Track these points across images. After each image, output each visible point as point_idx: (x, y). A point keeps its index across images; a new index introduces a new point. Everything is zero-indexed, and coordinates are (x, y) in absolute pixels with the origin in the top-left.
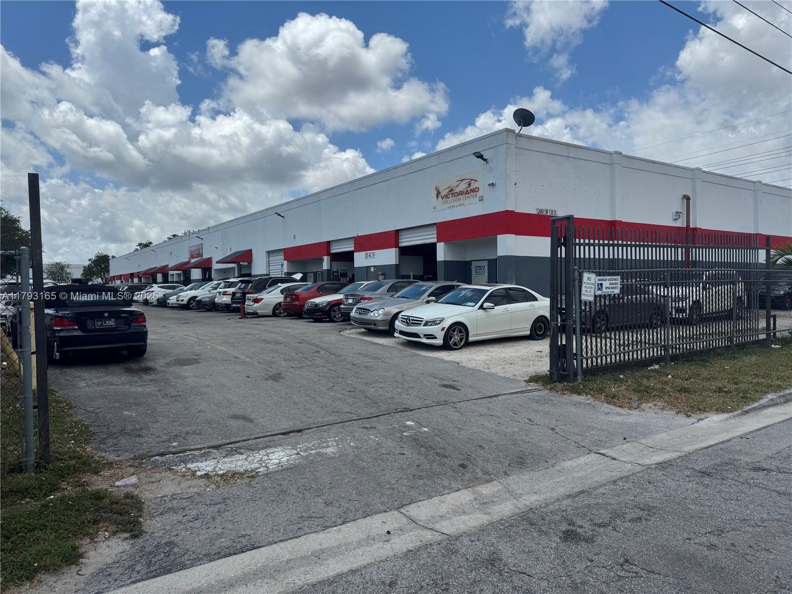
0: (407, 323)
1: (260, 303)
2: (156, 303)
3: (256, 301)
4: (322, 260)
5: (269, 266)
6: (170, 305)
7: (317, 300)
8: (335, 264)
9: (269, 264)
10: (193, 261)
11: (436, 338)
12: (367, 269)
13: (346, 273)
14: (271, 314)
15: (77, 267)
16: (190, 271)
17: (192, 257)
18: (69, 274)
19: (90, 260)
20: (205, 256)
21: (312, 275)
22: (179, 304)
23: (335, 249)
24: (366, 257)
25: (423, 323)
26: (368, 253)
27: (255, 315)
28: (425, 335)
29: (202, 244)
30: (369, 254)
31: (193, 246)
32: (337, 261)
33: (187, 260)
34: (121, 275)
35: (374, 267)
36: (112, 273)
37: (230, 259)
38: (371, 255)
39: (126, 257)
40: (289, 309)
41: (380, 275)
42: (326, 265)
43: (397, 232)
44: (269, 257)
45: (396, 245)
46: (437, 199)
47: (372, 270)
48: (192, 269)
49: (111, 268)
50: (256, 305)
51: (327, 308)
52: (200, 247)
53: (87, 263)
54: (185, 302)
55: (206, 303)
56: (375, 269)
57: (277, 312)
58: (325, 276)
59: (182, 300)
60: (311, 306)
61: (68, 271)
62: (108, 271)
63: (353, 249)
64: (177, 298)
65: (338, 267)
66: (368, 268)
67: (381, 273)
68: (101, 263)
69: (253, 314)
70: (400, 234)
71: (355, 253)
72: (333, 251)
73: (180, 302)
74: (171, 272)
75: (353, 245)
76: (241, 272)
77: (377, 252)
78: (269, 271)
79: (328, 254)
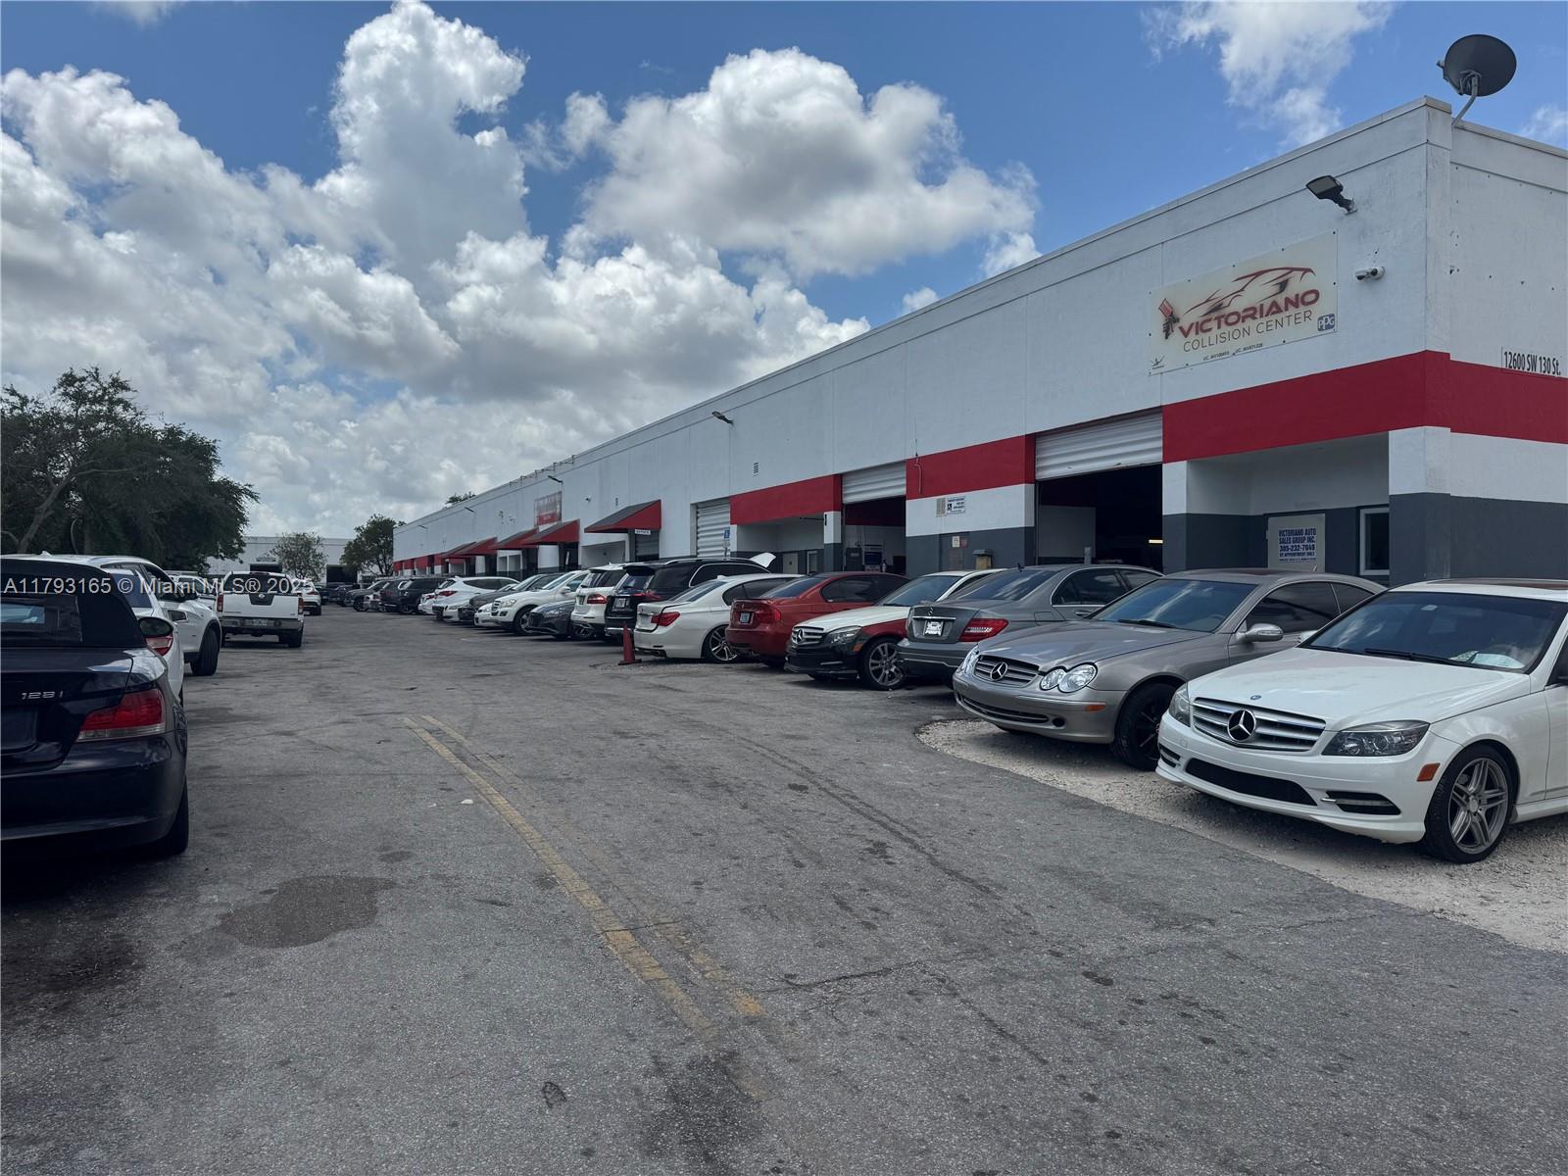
0: (1239, 735)
1: (671, 626)
2: (457, 619)
3: (662, 619)
4: (820, 522)
5: (697, 538)
6: (480, 623)
7: (829, 623)
8: (852, 529)
9: (697, 533)
10: (542, 528)
11: (1394, 810)
12: (940, 540)
13: (880, 553)
14: (698, 655)
15: (334, 543)
16: (537, 549)
17: (541, 521)
18: (320, 555)
19: (358, 529)
20: (567, 519)
21: (795, 557)
22: (496, 622)
23: (854, 495)
24: (940, 510)
25: (1322, 741)
26: (944, 500)
27: (661, 657)
28: (1332, 794)
29: (560, 493)
30: (947, 503)
31: (543, 498)
32: (858, 523)
33: (531, 528)
34: (413, 560)
35: (963, 535)
36: (398, 557)
37: (611, 524)
38: (954, 504)
39: (423, 523)
40: (747, 645)
41: (979, 555)
42: (830, 534)
43: (1032, 441)
44: (697, 518)
45: (1029, 476)
46: (1167, 338)
47: (956, 543)
48: (541, 546)
49: (396, 545)
50: (661, 630)
51: (858, 647)
52: (557, 500)
53: (353, 536)
54: (510, 618)
55: (553, 621)
56: (965, 542)
57: (715, 649)
58: (829, 559)
59: (504, 614)
60: (808, 640)
61: (319, 550)
62: (391, 552)
63: (902, 491)
64: (493, 608)
65: (862, 537)
66: (944, 538)
67: (982, 552)
68: (379, 534)
69: (653, 652)
70: (1038, 447)
71: (907, 502)
72: (849, 499)
73: (499, 618)
74: (501, 553)
75: (904, 482)
76: (636, 551)
77: (971, 497)
78: (697, 548)
79: (839, 505)
